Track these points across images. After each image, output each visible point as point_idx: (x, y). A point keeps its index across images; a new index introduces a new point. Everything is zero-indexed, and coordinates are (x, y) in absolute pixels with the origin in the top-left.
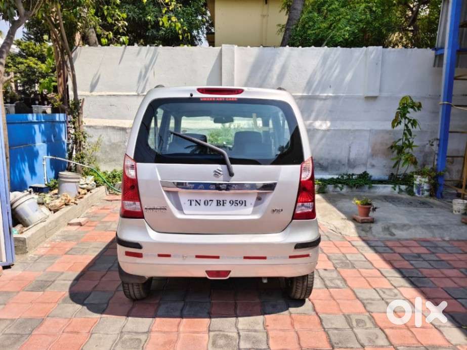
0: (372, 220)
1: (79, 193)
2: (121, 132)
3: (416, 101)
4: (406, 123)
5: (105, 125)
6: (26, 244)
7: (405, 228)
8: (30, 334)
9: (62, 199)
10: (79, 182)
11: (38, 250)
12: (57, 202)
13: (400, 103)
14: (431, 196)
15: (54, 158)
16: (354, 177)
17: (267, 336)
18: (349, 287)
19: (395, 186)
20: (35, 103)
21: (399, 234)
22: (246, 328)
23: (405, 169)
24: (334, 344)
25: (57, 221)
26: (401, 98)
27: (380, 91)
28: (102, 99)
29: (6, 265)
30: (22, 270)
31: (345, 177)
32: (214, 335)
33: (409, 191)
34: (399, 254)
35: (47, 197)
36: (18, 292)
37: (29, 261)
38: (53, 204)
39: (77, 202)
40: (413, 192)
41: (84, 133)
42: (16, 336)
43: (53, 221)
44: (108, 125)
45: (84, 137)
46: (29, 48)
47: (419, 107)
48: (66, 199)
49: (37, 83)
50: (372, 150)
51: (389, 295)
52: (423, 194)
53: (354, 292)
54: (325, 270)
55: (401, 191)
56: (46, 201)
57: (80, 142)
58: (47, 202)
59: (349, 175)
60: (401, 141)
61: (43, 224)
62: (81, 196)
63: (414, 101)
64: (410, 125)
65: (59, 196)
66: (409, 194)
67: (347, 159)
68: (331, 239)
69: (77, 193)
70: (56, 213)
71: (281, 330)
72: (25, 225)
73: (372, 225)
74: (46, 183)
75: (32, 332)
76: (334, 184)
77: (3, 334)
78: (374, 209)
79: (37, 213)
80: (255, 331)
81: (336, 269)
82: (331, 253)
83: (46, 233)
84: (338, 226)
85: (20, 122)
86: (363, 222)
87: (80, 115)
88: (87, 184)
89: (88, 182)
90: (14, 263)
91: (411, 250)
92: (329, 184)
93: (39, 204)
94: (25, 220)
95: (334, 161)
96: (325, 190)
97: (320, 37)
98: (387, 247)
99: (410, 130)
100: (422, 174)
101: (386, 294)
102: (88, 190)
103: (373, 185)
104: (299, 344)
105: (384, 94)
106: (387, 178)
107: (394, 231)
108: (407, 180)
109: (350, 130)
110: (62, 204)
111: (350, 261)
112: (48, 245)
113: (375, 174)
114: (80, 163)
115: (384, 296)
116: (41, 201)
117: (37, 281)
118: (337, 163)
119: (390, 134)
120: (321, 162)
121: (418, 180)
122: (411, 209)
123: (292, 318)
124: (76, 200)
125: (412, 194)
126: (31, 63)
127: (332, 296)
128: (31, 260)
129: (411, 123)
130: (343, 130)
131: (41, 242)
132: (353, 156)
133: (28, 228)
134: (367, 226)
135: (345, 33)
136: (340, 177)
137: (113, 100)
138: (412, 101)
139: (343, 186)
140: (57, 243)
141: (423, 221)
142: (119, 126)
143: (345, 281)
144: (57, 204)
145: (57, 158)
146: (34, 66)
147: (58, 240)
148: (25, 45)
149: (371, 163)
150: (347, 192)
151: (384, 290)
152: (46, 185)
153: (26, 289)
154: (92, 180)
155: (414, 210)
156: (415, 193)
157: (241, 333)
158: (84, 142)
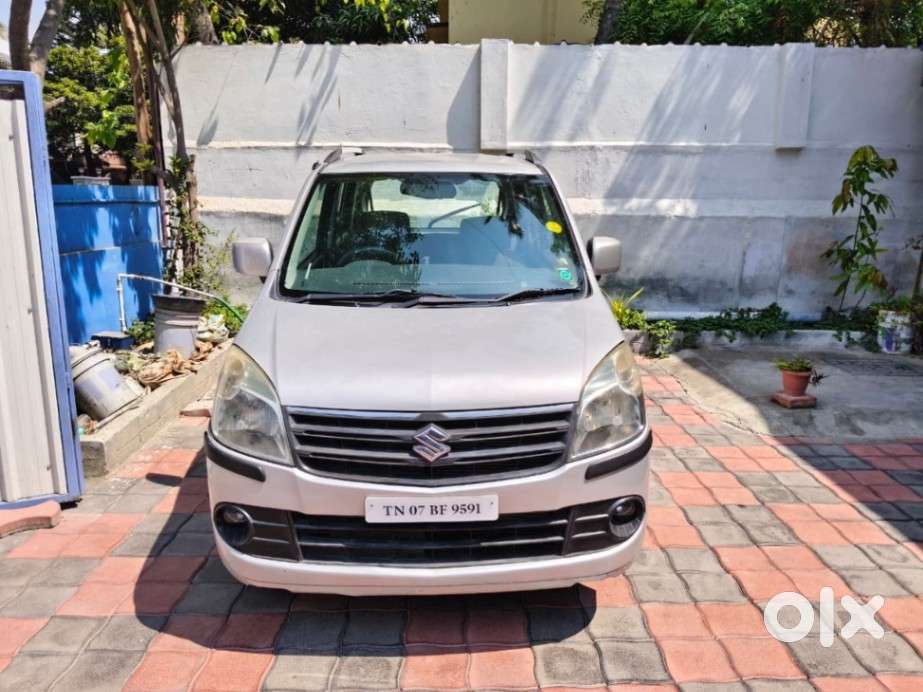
0: (813, 402)
1: (198, 349)
2: (273, 225)
3: (885, 157)
4: (865, 203)
5: (239, 209)
6: (103, 456)
7: (882, 418)
8: (144, 651)
9: (166, 362)
10: (196, 327)
11: (128, 467)
12: (156, 369)
13: (851, 162)
14: (913, 352)
15: (141, 277)
16: (752, 314)
17: (659, 650)
18: (802, 542)
19: (840, 334)
20: (77, 171)
21: (873, 431)
22: (610, 634)
23: (859, 297)
24: (807, 667)
25: (159, 407)
26: (853, 153)
27: (809, 135)
28: (231, 155)
29: (66, 500)
30: (101, 510)
31: (734, 315)
32: (545, 651)
33: (869, 342)
34: (884, 471)
35: (135, 358)
36: (101, 558)
37: (113, 490)
38: (147, 372)
39: (195, 367)
40: (876, 344)
41: (200, 226)
42: (115, 655)
43: (154, 407)
44: (244, 210)
45: (201, 234)
46: (61, 59)
47: (894, 167)
48: (174, 363)
49: (79, 131)
50: (789, 259)
51: (890, 559)
52: (897, 349)
53: (815, 553)
54: (741, 506)
55: (851, 342)
56: (132, 366)
57: (193, 244)
58: (135, 368)
59: (742, 312)
60: (853, 240)
61: (135, 414)
62: (202, 356)
63: (882, 157)
64: (872, 208)
65: (159, 355)
66: (869, 349)
67: (737, 278)
68: (734, 442)
69: (193, 349)
70: (156, 391)
71: (684, 638)
72: (96, 416)
73: (814, 413)
74: (125, 329)
75: (147, 646)
76: (716, 329)
77: (86, 651)
78: (818, 379)
79: (119, 391)
80: (631, 640)
81: (763, 503)
82: (744, 472)
83: (141, 429)
84: (741, 415)
85: (70, 201)
86: (794, 406)
87: (193, 188)
88: (211, 331)
89: (211, 327)
90: (82, 497)
91: (905, 464)
92: (705, 329)
93: (120, 371)
94: (95, 405)
95: (710, 282)
96: (698, 342)
97: (678, 25)
98: (854, 456)
99: (872, 217)
100: (898, 307)
101: (884, 557)
102: (215, 344)
103: (795, 331)
104: (734, 669)
105: (817, 145)
106: (817, 316)
107: (860, 424)
108: (865, 321)
109: (744, 219)
110: (165, 371)
111: (785, 486)
112: (148, 458)
113: (793, 308)
114: (193, 288)
115: (880, 561)
116: (122, 367)
117: (139, 534)
118: (718, 286)
119: (827, 226)
120: (684, 284)
121: (889, 319)
122: (881, 379)
123: (700, 611)
124: (192, 364)
125: (875, 349)
126: (67, 90)
127: (772, 563)
128: (117, 489)
129: (875, 203)
130: (733, 217)
131: (133, 451)
132: (750, 271)
133: (103, 422)
134: (803, 414)
135: (737, 16)
136: (723, 315)
137: (255, 158)
138: (878, 157)
139: (734, 334)
140: (165, 452)
141: (913, 403)
142: (267, 211)
143: (790, 530)
144: (154, 371)
145: (145, 277)
146: (72, 95)
147: (165, 447)
148: (53, 54)
149: (787, 286)
150: (743, 346)
151: (879, 549)
152: (126, 333)
153: (118, 552)
154: (221, 323)
155: (889, 380)
156: (881, 348)
157: (602, 646)
158: (202, 245)
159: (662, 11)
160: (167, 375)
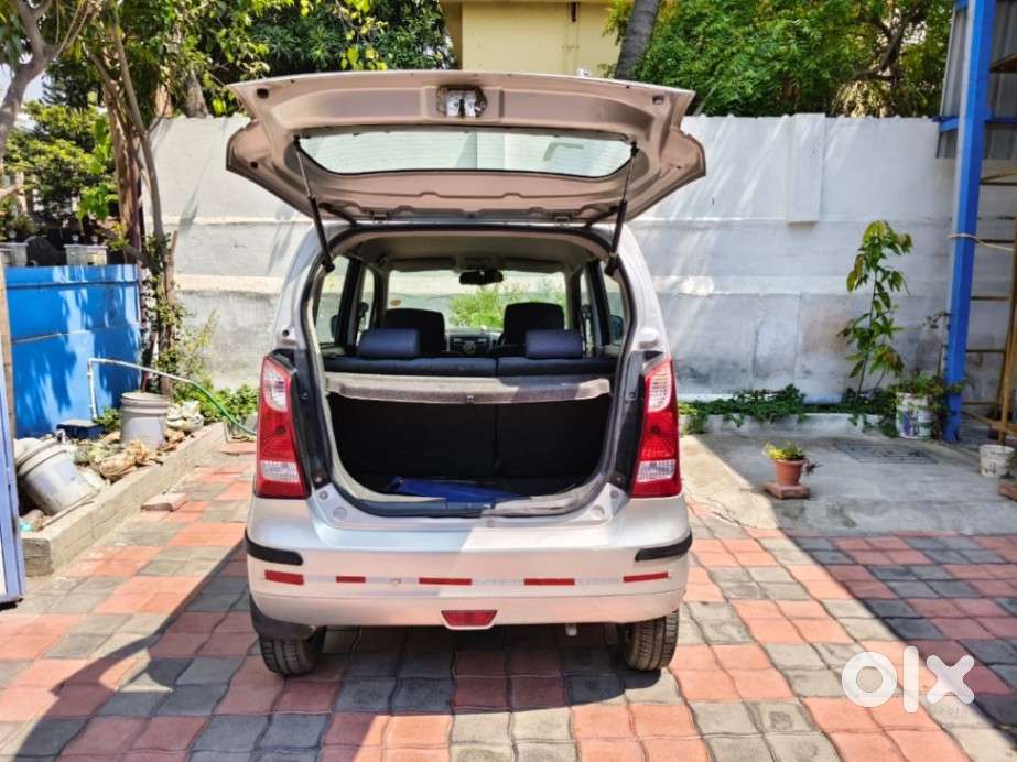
0: (805, 492)
1: (167, 439)
2: (259, 304)
3: (900, 232)
4: (879, 279)
5: (222, 288)
6: (49, 553)
7: (878, 509)
8: (57, 755)
9: (129, 453)
10: (165, 415)
11: (77, 565)
12: (119, 460)
13: (865, 237)
14: (933, 437)
15: (112, 362)
16: (766, 396)
17: (577, 751)
18: (755, 641)
19: (857, 417)
20: (71, 239)
21: (865, 521)
22: (532, 736)
23: (877, 379)
25: (117, 501)
26: (867, 226)
27: (822, 210)
28: (216, 231)
29: (6, 600)
30: (41, 611)
31: (748, 397)
32: (462, 752)
33: (887, 426)
34: (865, 566)
35: (97, 449)
36: (32, 661)
37: (57, 590)
38: (109, 464)
39: (161, 459)
40: (894, 428)
41: (177, 308)
42: (26, 759)
43: (109, 501)
44: (229, 288)
45: (178, 316)
46: (57, 119)
47: (907, 244)
48: (137, 454)
49: (76, 195)
50: (806, 338)
51: (840, 658)
52: (915, 433)
53: (766, 651)
54: (705, 603)
55: (868, 426)
56: (93, 458)
57: (169, 327)
58: (96, 460)
59: (756, 394)
60: (868, 318)
61: (88, 508)
62: (171, 446)
63: (895, 232)
64: (885, 284)
65: (123, 445)
66: (886, 433)
67: (750, 358)
68: (717, 535)
69: (161, 438)
70: (115, 485)
71: (606, 739)
72: (49, 511)
73: (806, 503)
74: (95, 416)
75: (61, 750)
76: (724, 413)
78: (811, 469)
79: (74, 485)
80: (551, 742)
81: (727, 599)
82: (717, 567)
83: (95, 526)
84: (732, 506)
85: (36, 283)
86: (786, 497)
87: (169, 268)
88: (185, 419)
89: (185, 414)
90: (23, 597)
91: (889, 558)
92: (712, 413)
93: (78, 463)
94: (48, 499)
95: (722, 362)
96: (705, 426)
98: (839, 550)
99: (886, 294)
100: (914, 390)
101: (835, 657)
102: (187, 433)
103: (808, 414)
105: (831, 218)
106: (837, 398)
107: (852, 515)
108: (882, 403)
109: (757, 295)
110: (128, 463)
111: (757, 583)
112: (100, 555)
113: (812, 390)
114: (169, 373)
115: (831, 660)
116: (83, 458)
117: (75, 636)
118: (731, 367)
119: (844, 304)
120: (695, 365)
121: (906, 402)
122: (890, 466)
123: (631, 712)
124: (159, 454)
125: (893, 433)
126: (63, 152)
127: (718, 662)
128: (61, 588)
129: (889, 280)
130: (742, 295)
131: (83, 549)
132: (763, 351)
133: (54, 517)
134: (794, 505)
135: (745, 84)
136: (736, 398)
137: (240, 234)
138: (891, 232)
139: (742, 418)
140: (119, 549)
141: (915, 493)
142: (253, 290)
143: (747, 629)
144: (117, 463)
145: (117, 362)
146: (67, 158)
147: (119, 544)
148: (48, 113)
149: (804, 366)
150: (752, 431)
151: (832, 647)
152: (94, 421)
153: (49, 655)
154: (196, 410)
155: (896, 468)
156: (899, 432)
157: (521, 747)
158: (178, 327)
159: (674, 77)
160: (131, 466)
